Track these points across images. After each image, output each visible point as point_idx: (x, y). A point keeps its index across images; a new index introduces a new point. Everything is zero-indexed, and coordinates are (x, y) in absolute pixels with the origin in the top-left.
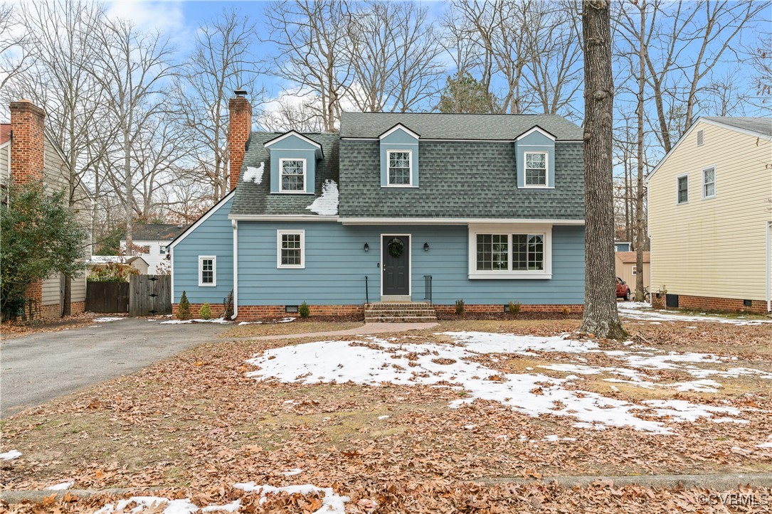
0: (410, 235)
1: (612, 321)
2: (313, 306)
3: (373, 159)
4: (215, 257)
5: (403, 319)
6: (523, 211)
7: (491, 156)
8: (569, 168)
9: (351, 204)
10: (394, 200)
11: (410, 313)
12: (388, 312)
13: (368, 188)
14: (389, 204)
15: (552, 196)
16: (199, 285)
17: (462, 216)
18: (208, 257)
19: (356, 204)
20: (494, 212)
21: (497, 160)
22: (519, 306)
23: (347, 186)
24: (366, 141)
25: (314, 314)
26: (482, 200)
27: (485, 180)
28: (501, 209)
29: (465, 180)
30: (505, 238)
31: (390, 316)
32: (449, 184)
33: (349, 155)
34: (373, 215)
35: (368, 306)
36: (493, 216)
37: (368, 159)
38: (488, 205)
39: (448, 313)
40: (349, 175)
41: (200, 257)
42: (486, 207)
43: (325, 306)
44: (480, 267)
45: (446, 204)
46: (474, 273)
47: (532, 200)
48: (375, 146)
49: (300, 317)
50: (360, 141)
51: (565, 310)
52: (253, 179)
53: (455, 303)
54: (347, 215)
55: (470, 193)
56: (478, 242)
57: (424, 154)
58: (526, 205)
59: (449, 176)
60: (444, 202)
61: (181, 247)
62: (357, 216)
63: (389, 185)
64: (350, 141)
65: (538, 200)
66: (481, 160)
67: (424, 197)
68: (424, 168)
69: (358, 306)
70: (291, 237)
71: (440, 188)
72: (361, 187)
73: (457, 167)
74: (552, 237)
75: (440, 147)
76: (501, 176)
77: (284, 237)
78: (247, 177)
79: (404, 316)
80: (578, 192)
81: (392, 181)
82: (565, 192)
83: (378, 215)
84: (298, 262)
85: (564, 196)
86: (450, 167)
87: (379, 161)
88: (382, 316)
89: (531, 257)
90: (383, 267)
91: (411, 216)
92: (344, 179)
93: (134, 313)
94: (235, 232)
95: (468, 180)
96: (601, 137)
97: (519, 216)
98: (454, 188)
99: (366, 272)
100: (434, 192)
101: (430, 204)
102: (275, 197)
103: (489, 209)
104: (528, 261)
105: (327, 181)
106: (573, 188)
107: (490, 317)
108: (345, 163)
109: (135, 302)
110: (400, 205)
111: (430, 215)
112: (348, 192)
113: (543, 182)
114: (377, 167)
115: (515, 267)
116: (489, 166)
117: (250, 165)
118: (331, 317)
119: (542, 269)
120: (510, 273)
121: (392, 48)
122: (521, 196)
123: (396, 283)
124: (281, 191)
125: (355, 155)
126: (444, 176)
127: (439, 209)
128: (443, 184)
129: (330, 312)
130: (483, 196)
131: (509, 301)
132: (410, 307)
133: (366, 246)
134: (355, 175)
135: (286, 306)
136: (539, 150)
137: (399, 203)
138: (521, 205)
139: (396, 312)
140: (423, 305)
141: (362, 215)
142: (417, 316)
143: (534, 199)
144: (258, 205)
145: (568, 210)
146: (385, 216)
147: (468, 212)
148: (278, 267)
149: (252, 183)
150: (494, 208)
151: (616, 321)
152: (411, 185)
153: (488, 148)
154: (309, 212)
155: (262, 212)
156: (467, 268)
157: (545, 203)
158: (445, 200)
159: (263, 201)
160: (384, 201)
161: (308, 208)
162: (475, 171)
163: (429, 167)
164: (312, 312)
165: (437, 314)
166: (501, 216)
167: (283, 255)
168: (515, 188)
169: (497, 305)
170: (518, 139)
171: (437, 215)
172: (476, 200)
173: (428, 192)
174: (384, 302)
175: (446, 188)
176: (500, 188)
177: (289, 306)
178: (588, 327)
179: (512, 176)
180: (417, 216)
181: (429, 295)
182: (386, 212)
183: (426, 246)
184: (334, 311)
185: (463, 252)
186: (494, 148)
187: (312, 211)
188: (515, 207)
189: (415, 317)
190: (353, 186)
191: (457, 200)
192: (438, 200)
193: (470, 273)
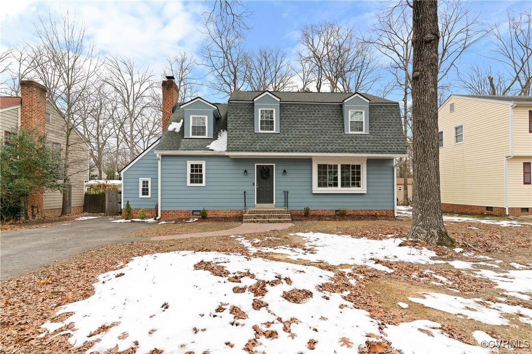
0: (274, 165)
1: (441, 230)
2: (210, 211)
3: (249, 114)
4: (150, 179)
5: (269, 221)
6: (349, 148)
7: (327, 113)
8: (378, 121)
9: (234, 143)
10: (263, 141)
11: (274, 216)
12: (259, 216)
13: (246, 133)
14: (260, 144)
15: (367, 139)
16: (140, 197)
17: (308, 151)
18: (145, 179)
19: (238, 143)
20: (329, 149)
21: (331, 115)
22: (345, 211)
23: (232, 132)
24: (245, 103)
25: (211, 216)
26: (321, 141)
27: (323, 128)
28: (334, 147)
29: (310, 128)
30: (336, 167)
31: (259, 218)
32: (299, 131)
33: (234, 112)
34: (249, 151)
35: (245, 211)
36: (329, 152)
37: (246, 114)
38: (326, 144)
39: (299, 215)
40: (234, 125)
41: (140, 179)
42: (324, 145)
43: (218, 211)
44: (320, 185)
45: (298, 144)
46: (316, 189)
47: (354, 141)
48: (251, 106)
49: (201, 218)
50: (242, 103)
51: (376, 214)
52: (175, 129)
53: (304, 209)
54: (232, 151)
55: (313, 136)
56: (318, 169)
57: (283, 111)
58: (351, 144)
59: (300, 125)
60: (296, 143)
61: (127, 173)
62: (238, 151)
63: (260, 131)
64: (235, 103)
65: (358, 142)
66: (320, 115)
67: (283, 139)
68: (283, 120)
69: (240, 211)
70: (197, 166)
71: (294, 133)
72: (242, 133)
73: (305, 120)
74: (367, 166)
75: (293, 107)
76: (334, 126)
77: (192, 166)
78: (171, 128)
79: (269, 218)
80: (384, 137)
81: (262, 128)
82: (376, 136)
83: (253, 151)
84: (201, 182)
85: (375, 139)
86: (300, 120)
87: (254, 116)
88: (255, 218)
89: (353, 179)
90: (257, 186)
91: (275, 151)
92: (230, 127)
93: (108, 213)
94: (159, 162)
95: (312, 128)
96: (429, 73)
97: (346, 152)
98: (303, 133)
99: (246, 188)
100: (290, 136)
101: (287, 144)
102: (187, 140)
103: (326, 147)
104: (351, 182)
105: (222, 130)
106: (381, 134)
107: (327, 218)
108: (231, 117)
109: (109, 207)
110: (267, 144)
111: (287, 151)
112: (233, 136)
113: (361, 130)
114: (252, 120)
115: (343, 185)
116: (325, 119)
117: (174, 121)
118: (222, 218)
119: (360, 187)
120: (339, 189)
121: (268, 73)
122: (347, 139)
123: (265, 195)
124: (191, 136)
125: (238, 112)
126: (296, 125)
127: (293, 147)
128: (296, 130)
129: (222, 215)
130: (322, 139)
131: (340, 207)
132: (273, 212)
133: (246, 171)
134: (238, 125)
135: (193, 211)
136: (358, 109)
137: (267, 143)
138: (347, 144)
139: (264, 216)
140: (282, 211)
141: (242, 151)
142: (278, 218)
143: (356, 140)
144: (175, 145)
145: (378, 148)
146: (257, 151)
147: (312, 149)
148: (188, 185)
149: (174, 131)
150: (330, 147)
151: (443, 229)
152: (274, 131)
153: (325, 108)
154: (208, 149)
155: (177, 149)
156: (311, 186)
157: (363, 143)
158: (297, 141)
159: (178, 143)
160: (257, 142)
161: (208, 146)
162: (316, 123)
163: (286, 120)
164: (209, 215)
165: (292, 217)
166: (334, 152)
167: (191, 177)
168: (343, 133)
169: (330, 210)
170: (345, 101)
171: (292, 151)
172: (317, 141)
173: (286, 136)
174: (257, 208)
175: (297, 133)
176: (333, 134)
177: (195, 211)
178: (418, 235)
179: (341, 126)
180: (279, 151)
181: (286, 204)
182: (258, 149)
183: (285, 171)
184: (224, 214)
185: (309, 176)
186: (329, 108)
187: (210, 148)
188: (343, 146)
189: (277, 219)
190: (236, 132)
191: (305, 141)
192: (293, 141)
193: (313, 189)
